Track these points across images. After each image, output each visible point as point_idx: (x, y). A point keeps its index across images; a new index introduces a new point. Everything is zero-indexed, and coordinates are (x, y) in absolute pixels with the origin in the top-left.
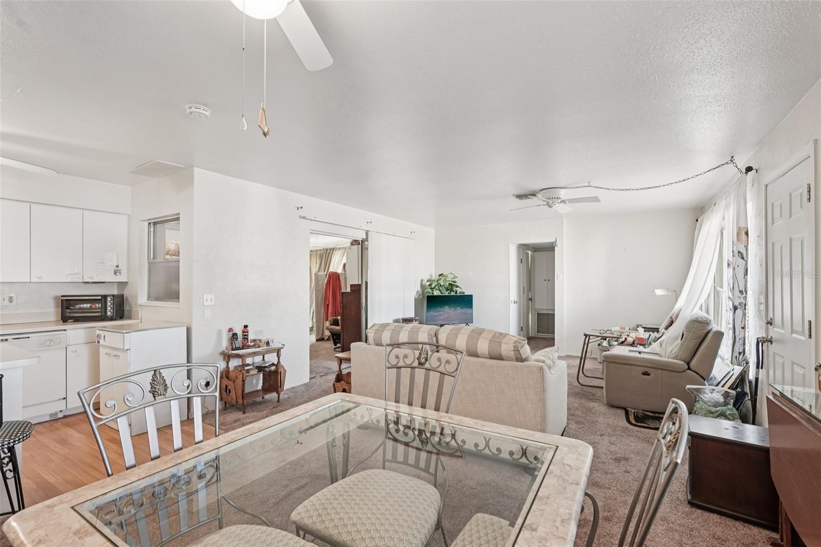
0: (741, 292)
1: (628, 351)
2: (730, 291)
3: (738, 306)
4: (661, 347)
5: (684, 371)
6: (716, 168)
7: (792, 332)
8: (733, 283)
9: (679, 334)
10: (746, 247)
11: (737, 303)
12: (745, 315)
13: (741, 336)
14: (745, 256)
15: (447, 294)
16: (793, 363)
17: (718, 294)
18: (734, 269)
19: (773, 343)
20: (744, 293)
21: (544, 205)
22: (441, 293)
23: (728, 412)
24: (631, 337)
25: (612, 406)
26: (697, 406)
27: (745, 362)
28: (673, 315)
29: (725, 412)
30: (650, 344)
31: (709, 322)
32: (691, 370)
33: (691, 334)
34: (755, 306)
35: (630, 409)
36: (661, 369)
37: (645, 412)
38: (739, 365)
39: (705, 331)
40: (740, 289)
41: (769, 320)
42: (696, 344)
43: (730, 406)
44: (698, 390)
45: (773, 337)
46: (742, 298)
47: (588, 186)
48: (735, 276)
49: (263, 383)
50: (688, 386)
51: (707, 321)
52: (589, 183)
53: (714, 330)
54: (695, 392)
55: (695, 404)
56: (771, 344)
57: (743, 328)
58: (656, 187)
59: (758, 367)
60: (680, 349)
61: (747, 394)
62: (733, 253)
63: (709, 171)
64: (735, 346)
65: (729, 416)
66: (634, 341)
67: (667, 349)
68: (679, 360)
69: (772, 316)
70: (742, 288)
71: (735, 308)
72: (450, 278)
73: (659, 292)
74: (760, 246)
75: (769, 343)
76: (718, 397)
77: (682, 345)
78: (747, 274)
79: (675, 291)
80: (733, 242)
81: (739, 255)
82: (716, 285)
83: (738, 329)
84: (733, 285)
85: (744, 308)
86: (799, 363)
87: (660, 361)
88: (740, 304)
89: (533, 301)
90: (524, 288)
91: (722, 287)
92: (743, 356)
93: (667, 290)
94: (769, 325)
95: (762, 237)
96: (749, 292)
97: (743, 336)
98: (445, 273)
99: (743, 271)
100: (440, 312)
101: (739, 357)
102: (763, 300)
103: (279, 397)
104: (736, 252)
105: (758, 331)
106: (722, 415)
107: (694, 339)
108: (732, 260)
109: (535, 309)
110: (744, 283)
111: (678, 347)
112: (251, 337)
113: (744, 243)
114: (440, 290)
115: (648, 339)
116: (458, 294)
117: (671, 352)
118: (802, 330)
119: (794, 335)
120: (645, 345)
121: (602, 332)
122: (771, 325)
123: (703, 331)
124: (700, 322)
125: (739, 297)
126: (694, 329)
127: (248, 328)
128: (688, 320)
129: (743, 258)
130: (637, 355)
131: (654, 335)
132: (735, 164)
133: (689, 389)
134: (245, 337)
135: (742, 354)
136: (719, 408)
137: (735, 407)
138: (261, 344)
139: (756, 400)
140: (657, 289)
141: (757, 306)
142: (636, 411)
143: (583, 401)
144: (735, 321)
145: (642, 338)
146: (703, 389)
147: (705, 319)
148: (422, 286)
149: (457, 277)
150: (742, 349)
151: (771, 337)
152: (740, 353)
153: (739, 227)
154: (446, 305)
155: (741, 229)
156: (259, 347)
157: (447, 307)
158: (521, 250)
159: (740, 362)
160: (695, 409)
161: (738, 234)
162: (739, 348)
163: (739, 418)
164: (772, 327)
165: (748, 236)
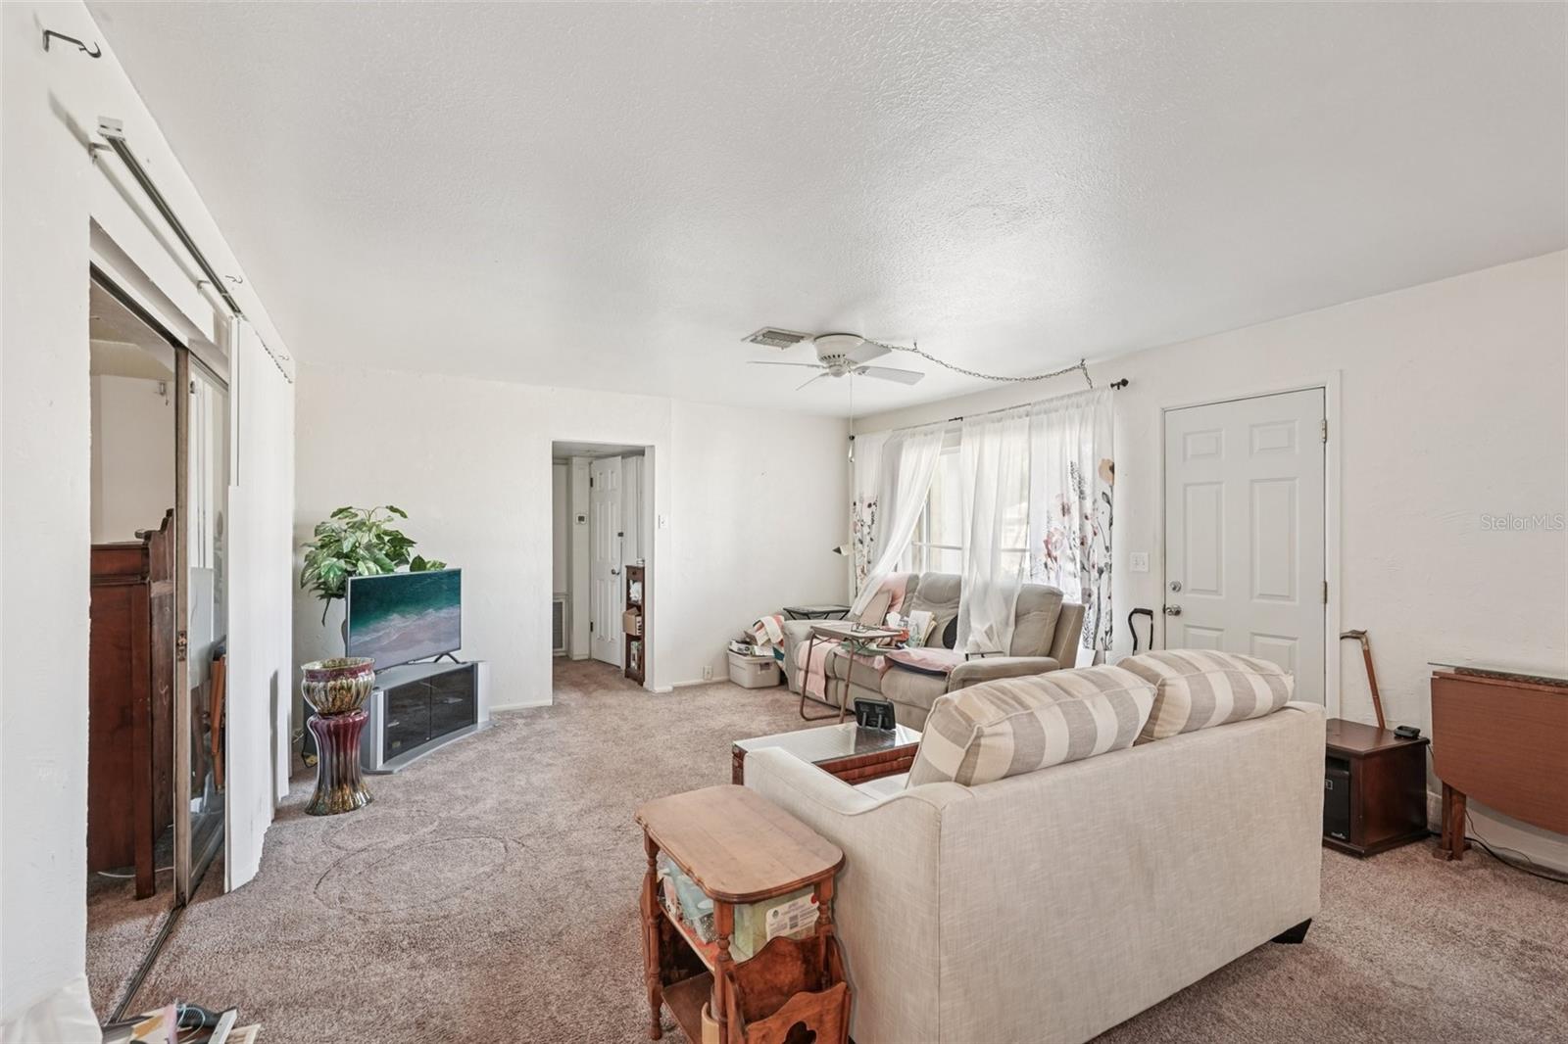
0: (1107, 548)
3: (1104, 569)
4: (990, 639)
9: (1009, 616)
10: (1112, 487)
14: (1110, 499)
15: (394, 573)
16: (1254, 635)
20: (1110, 550)
45: (1183, 606)
46: (1108, 557)
47: (914, 351)
48: (1098, 527)
52: (915, 344)
56: (1178, 615)
57: (1110, 597)
64: (1100, 624)
67: (1002, 640)
68: (1042, 655)
70: (1108, 544)
71: (1101, 572)
75: (1172, 615)
78: (1112, 524)
81: (1100, 498)
83: (1104, 598)
85: (1109, 570)
88: (1106, 565)
99: (1108, 519)
101: (1106, 636)
110: (1109, 536)
113: (1109, 482)
122: (1178, 590)
125: (1104, 556)
129: (1108, 502)
132: (1084, 371)
144: (1101, 589)
150: (1110, 626)
151: (1176, 606)
152: (1107, 633)
153: (1104, 460)
154: (395, 609)
155: (1106, 462)
157: (395, 616)
159: (1107, 645)
161: (1100, 469)
162: (1104, 626)
165: (1113, 472)
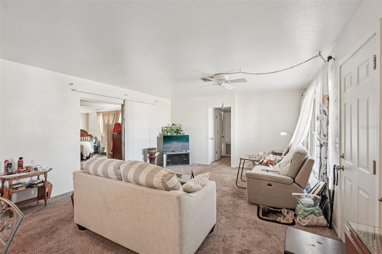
0: (325, 135)
1: (261, 170)
2: (318, 135)
3: (323, 145)
4: (280, 167)
5: (291, 184)
6: (311, 59)
7: (358, 166)
8: (320, 130)
9: (290, 160)
10: (328, 107)
11: (322, 143)
12: (327, 150)
13: (325, 163)
14: (327, 113)
15: (175, 134)
16: (359, 188)
17: (313, 135)
18: (321, 121)
19: (345, 170)
20: (327, 136)
21: (217, 84)
22: (172, 134)
23: (316, 212)
24: (266, 160)
25: (251, 203)
26: (298, 206)
27: (327, 179)
28: (289, 147)
29: (314, 211)
30: (276, 164)
31: (306, 154)
32: (295, 183)
33: (296, 161)
34: (333, 144)
35: (261, 206)
36: (278, 182)
37: (269, 208)
38: (323, 181)
39: (304, 159)
40: (324, 134)
41: (342, 155)
42: (299, 167)
43: (318, 207)
44: (299, 197)
45: (344, 166)
46: (325, 140)
47: (240, 72)
48: (321, 125)
49: (38, 193)
50: (293, 194)
51: (304, 153)
52: (240, 70)
53: (309, 158)
54: (297, 197)
55: (297, 205)
56: (343, 170)
57: (326, 158)
58: (277, 72)
59: (334, 184)
60: (289, 169)
61: (327, 198)
62: (320, 111)
63: (307, 61)
64: (321, 169)
65: (317, 214)
66: (267, 162)
67: (283, 169)
68: (289, 177)
69: (344, 153)
70: (325, 133)
71: (321, 146)
72: (178, 126)
73: (283, 134)
74: (336, 106)
75: (342, 170)
76: (310, 201)
77: (291, 166)
78: (328, 124)
79: (291, 133)
80: (320, 105)
81: (323, 113)
82: (312, 130)
83: (323, 158)
84: (320, 131)
85: (326, 145)
86: (362, 189)
87: (278, 177)
88: (324, 143)
89: (224, 137)
90: (218, 131)
91: (314, 131)
92: (326, 176)
93: (287, 132)
94: (342, 158)
95: (338, 101)
96: (330, 135)
97: (326, 163)
98: (175, 123)
99: (326, 122)
100: (171, 144)
101: (323, 175)
102: (338, 141)
103: (46, 203)
104: (322, 111)
105: (335, 160)
106: (313, 213)
107: (298, 164)
108: (319, 116)
109: (225, 142)
110: (326, 130)
111: (288, 168)
112: (25, 165)
113: (327, 105)
114: (171, 132)
115: (275, 161)
116: (181, 135)
117: (285, 171)
118: (367, 166)
119: (360, 168)
120: (273, 164)
121: (250, 157)
122: (343, 158)
123: (303, 159)
124: (301, 154)
125: (323, 139)
126: (297, 158)
127: (23, 159)
128: (294, 152)
129: (326, 114)
130: (266, 173)
131: (278, 158)
132: (321, 57)
133: (294, 195)
134: (20, 165)
135: (325, 174)
136: (311, 208)
137: (320, 207)
138: (31, 170)
139: (333, 204)
140: (281, 132)
141: (334, 145)
142: (265, 207)
143: (236, 199)
144: (321, 153)
145: (271, 161)
146: (302, 195)
147: (303, 152)
148: (163, 131)
149: (182, 126)
150: (325, 171)
151: (343, 166)
152: (324, 174)
153: (324, 95)
154: (175, 141)
155: (325, 96)
156: (29, 171)
157: (175, 142)
158: (216, 112)
159: (324, 179)
160: (297, 208)
161: (323, 99)
162: (323, 171)
163: (323, 215)
164: (344, 159)
165: (329, 100)
